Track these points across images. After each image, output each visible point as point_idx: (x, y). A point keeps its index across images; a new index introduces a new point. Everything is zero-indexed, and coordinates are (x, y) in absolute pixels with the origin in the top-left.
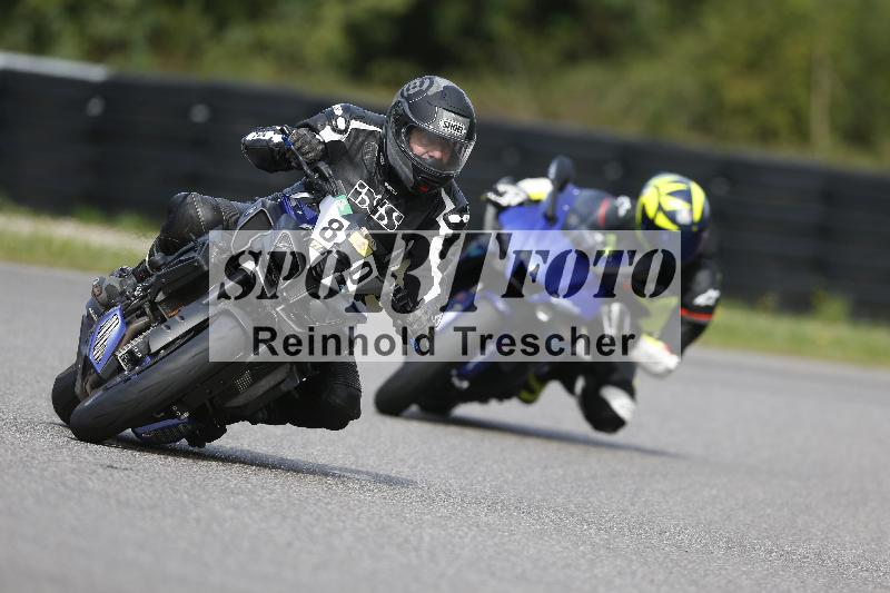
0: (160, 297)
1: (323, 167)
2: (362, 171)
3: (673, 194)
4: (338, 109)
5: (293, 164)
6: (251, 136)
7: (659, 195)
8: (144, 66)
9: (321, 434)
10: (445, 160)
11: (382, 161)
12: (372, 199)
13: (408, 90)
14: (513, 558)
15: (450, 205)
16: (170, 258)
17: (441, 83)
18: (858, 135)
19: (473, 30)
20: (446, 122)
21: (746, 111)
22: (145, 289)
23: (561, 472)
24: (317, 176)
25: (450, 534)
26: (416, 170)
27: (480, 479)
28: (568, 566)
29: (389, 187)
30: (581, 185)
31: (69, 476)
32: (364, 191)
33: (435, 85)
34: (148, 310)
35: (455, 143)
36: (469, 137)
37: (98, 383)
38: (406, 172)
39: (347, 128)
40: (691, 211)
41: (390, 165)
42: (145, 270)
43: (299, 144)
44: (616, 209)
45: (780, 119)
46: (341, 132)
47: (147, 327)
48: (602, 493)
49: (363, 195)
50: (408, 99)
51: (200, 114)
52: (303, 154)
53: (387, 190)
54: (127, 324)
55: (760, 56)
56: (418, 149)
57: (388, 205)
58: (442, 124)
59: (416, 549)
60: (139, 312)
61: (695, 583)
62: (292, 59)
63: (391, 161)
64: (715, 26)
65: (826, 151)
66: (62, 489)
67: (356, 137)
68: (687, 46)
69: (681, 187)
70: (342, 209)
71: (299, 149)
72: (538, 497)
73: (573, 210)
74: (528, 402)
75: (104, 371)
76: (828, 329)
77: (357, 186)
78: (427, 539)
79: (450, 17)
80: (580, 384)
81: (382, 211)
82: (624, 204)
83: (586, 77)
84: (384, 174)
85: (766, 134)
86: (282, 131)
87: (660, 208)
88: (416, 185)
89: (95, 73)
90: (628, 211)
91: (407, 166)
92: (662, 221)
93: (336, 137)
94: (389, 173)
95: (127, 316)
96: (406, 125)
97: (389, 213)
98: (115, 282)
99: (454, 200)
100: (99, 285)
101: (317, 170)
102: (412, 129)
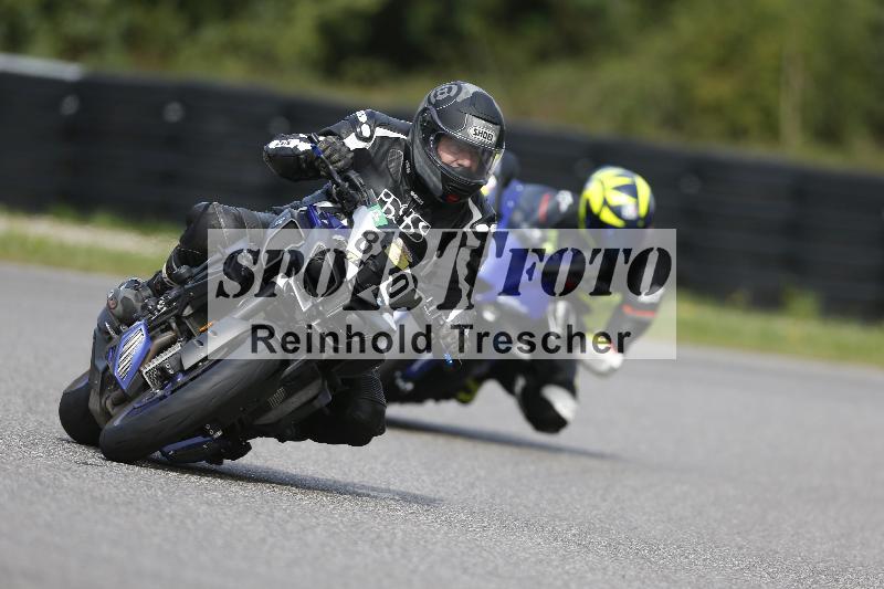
0: (188, 311)
1: (353, 175)
2: (388, 181)
3: (619, 188)
4: (362, 116)
5: (322, 173)
6: (273, 145)
7: (604, 189)
8: (118, 65)
9: (344, 450)
10: (474, 168)
11: (408, 171)
12: (397, 209)
13: (436, 96)
14: (485, 554)
15: (477, 215)
16: (195, 270)
17: (470, 89)
18: (828, 132)
19: (445, 29)
20: (476, 130)
21: (716, 109)
22: (168, 303)
23: (532, 468)
24: (347, 184)
25: (422, 530)
26: (445, 179)
27: (452, 475)
28: (541, 561)
29: (416, 196)
30: (525, 180)
31: (44, 473)
32: (390, 200)
33: (464, 91)
34: (174, 325)
35: (484, 150)
36: (498, 145)
37: (123, 400)
38: (434, 181)
39: (371, 137)
40: (637, 205)
41: (416, 173)
42: (162, 282)
43: (328, 152)
44: (558, 205)
45: (750, 117)
46: (366, 140)
47: (172, 342)
48: (574, 489)
49: (388, 205)
50: (436, 105)
51: (174, 112)
52: (333, 163)
53: (413, 200)
54: (151, 339)
55: (730, 55)
56: (447, 157)
57: (414, 215)
58: (472, 131)
59: (389, 546)
60: (163, 327)
61: (666, 578)
62: (265, 58)
63: (418, 170)
64: (686, 26)
65: (796, 149)
66: (37, 486)
67: (381, 145)
68: (657, 44)
69: (626, 181)
70: (377, 219)
71: (329, 157)
72: (510, 493)
73: (517, 206)
74: (464, 402)
75: (130, 388)
76: (799, 326)
77: (382, 195)
78: (400, 535)
79: (421, 17)
80: (520, 383)
81: (408, 220)
82: (565, 199)
83: (557, 76)
84: (411, 184)
85: (737, 133)
86: (310, 140)
87: (605, 203)
88: (445, 196)
89: (69, 71)
90: (570, 206)
91: (435, 174)
92: (607, 217)
93: (361, 145)
94: (416, 181)
95: (152, 331)
96: (434, 131)
97: (416, 223)
98: (130, 294)
99: (482, 210)
100: (115, 297)
101: (347, 179)
102: (441, 137)
